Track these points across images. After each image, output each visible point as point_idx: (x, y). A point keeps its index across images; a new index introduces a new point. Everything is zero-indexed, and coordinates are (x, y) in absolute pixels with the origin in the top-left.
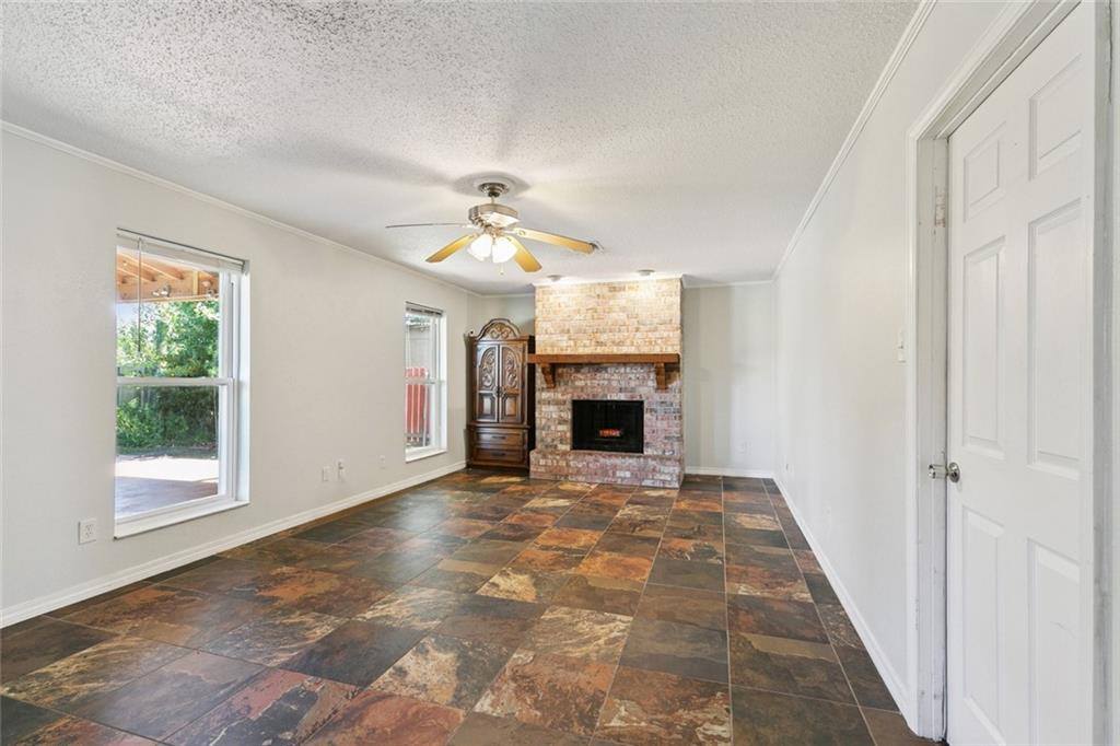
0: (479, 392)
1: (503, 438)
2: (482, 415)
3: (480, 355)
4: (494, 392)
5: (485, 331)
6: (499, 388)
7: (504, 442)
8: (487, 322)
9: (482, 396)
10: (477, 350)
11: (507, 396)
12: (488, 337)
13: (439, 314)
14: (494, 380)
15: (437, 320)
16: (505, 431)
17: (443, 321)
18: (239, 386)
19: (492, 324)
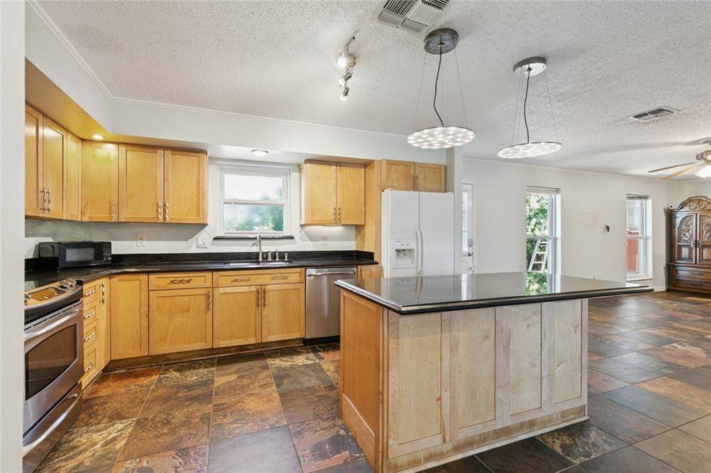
0: (677, 244)
1: (702, 274)
2: (680, 258)
3: (678, 221)
4: (692, 245)
5: (683, 206)
6: (696, 241)
7: (702, 277)
8: (686, 199)
9: (680, 247)
10: (675, 218)
11: (704, 247)
12: (686, 209)
13: (646, 198)
14: (691, 236)
15: (644, 201)
16: (703, 270)
17: (649, 202)
18: (555, 240)
19: (690, 200)
